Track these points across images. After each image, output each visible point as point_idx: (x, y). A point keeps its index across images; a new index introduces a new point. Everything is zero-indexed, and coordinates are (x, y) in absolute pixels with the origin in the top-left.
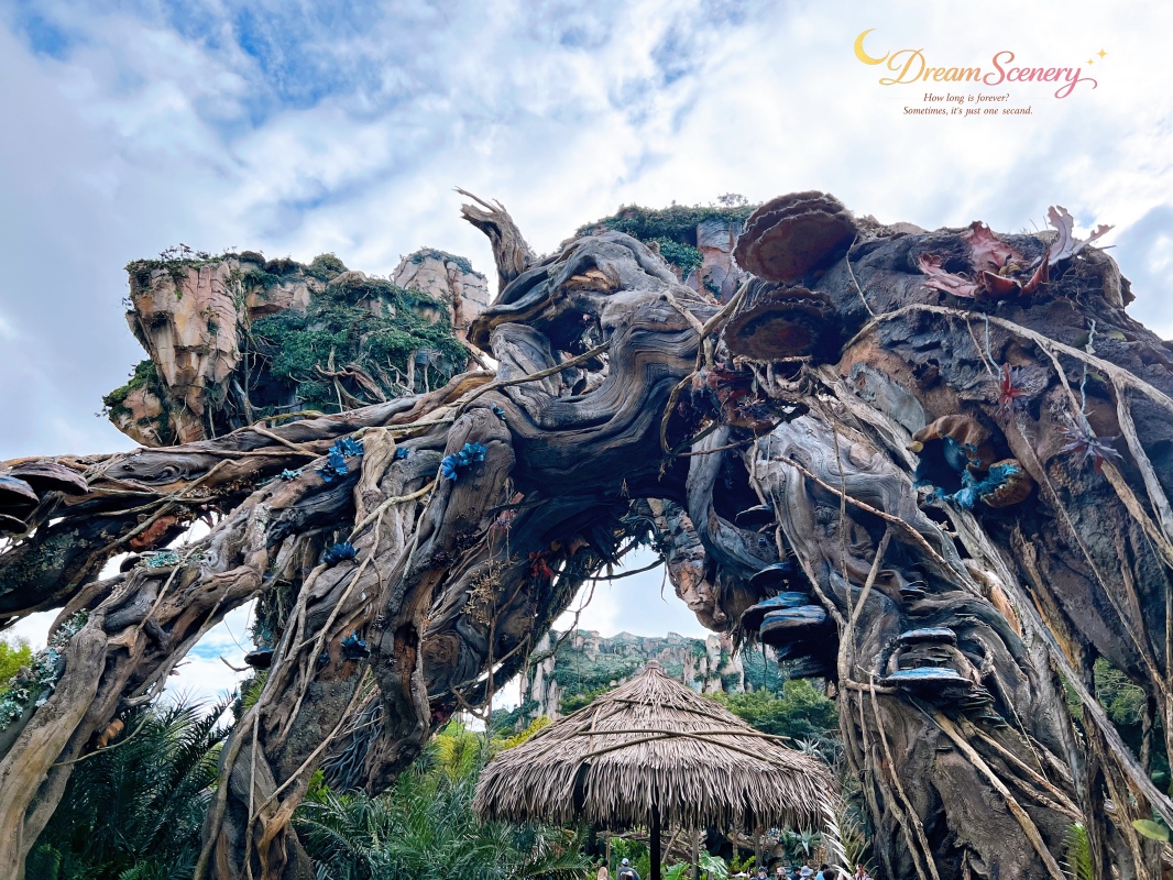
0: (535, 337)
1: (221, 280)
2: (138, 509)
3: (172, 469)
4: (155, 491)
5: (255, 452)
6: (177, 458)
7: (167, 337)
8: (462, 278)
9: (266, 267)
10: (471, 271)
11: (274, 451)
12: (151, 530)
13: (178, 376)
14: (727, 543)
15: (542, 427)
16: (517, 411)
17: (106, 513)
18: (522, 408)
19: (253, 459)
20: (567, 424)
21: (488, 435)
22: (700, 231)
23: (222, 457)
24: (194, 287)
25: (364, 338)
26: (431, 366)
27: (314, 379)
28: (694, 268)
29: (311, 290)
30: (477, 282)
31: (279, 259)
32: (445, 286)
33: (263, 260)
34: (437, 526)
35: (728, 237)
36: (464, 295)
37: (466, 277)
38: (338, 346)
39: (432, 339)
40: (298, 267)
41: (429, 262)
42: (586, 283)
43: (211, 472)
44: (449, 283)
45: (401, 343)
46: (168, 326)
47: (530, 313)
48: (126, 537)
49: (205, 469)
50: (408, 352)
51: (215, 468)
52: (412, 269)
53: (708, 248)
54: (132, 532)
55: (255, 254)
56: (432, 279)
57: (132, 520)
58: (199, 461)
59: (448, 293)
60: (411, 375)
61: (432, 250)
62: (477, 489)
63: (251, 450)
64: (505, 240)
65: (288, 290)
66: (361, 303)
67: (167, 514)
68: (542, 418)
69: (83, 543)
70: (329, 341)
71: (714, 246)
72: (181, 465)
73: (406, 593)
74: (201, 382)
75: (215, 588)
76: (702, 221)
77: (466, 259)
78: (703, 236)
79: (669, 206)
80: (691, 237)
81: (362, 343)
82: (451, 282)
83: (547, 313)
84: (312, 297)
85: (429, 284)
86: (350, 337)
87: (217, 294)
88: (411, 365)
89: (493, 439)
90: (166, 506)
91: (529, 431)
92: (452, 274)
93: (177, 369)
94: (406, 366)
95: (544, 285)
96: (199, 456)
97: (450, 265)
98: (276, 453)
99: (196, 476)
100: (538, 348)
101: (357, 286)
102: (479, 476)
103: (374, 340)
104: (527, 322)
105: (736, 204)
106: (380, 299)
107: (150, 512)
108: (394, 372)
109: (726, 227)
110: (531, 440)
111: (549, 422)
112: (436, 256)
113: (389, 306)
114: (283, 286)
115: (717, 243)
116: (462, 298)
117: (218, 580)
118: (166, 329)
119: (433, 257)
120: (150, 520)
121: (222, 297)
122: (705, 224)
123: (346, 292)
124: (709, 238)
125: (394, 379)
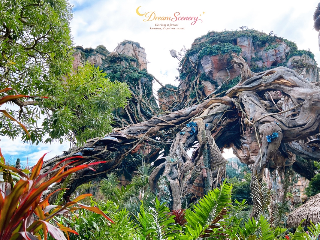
0: (256, 95)
1: (79, 57)
2: (133, 142)
3: (140, 131)
4: (137, 137)
5: (158, 124)
6: (140, 128)
8: (137, 49)
9: (84, 51)
10: (140, 47)
11: (163, 124)
12: (137, 148)
14: (296, 147)
15: (289, 127)
16: (280, 122)
17: (125, 144)
18: (281, 122)
19: (158, 127)
20: (295, 126)
21: (277, 130)
22: (239, 40)
23: (151, 127)
25: (125, 75)
26: (145, 83)
28: (240, 53)
29: (102, 59)
30: (142, 50)
31: (88, 48)
32: (133, 53)
33: (83, 48)
34: (266, 153)
35: (248, 42)
36: (139, 55)
37: (139, 49)
38: (117, 78)
39: (144, 74)
40: (94, 50)
41: (127, 45)
42: (280, 83)
43: (149, 131)
44: (134, 52)
45: (137, 77)
47: (254, 88)
48: (131, 150)
49: (147, 130)
50: (139, 79)
51: (150, 130)
52: (122, 47)
53: (242, 46)
54: (132, 149)
55: (80, 47)
56: (129, 50)
57: (131, 146)
58: (145, 128)
59: (134, 55)
60: (140, 87)
61: (128, 41)
62: (276, 144)
63: (157, 124)
64: (245, 68)
65: (93, 58)
66: (118, 62)
67: (140, 143)
68: (289, 124)
69: (119, 152)
70: (114, 77)
71: (244, 45)
72: (141, 129)
73: (260, 170)
75: (186, 167)
76: (239, 37)
77: (138, 43)
78: (240, 42)
79: (224, 31)
80: (235, 42)
81: (124, 77)
82: (134, 51)
83: (259, 88)
84: (102, 61)
85: (128, 52)
86: (121, 75)
87: (79, 63)
88: (140, 83)
89: (279, 131)
90: (140, 141)
91: (286, 128)
92: (134, 48)
94: (138, 83)
95: (260, 81)
96: (145, 127)
97: (134, 45)
98: (164, 125)
99: (145, 132)
100: (257, 98)
101: (116, 57)
102: (276, 141)
103: (128, 76)
104: (253, 91)
105: (245, 29)
106: (124, 61)
107: (136, 143)
108: (135, 86)
109: (247, 39)
110: (286, 130)
111: (291, 126)
112: (130, 42)
113: (127, 63)
114: (91, 57)
115: (245, 44)
116: (138, 56)
117: (186, 165)
119: (128, 43)
120: (136, 145)
121: (80, 63)
122: (240, 38)
123: (113, 59)
124: (242, 42)
125: (135, 88)
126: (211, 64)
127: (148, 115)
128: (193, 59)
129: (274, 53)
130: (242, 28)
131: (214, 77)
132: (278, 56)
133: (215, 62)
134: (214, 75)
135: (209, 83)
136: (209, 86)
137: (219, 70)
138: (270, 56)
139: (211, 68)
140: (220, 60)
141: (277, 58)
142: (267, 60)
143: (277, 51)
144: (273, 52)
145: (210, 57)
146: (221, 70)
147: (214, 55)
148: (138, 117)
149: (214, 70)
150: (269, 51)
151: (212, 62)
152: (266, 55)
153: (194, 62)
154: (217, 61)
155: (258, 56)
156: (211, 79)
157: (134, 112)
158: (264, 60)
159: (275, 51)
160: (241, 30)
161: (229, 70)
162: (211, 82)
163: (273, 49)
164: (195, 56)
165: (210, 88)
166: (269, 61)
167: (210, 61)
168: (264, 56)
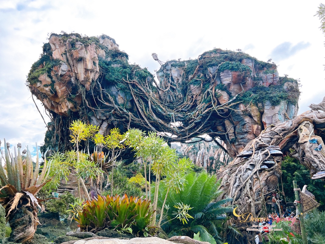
1: (95, 48)
5: (275, 137)
7: (81, 65)
8: (114, 45)
11: (278, 136)
13: (85, 78)
24: (90, 50)
26: (150, 82)
27: (122, 83)
35: (252, 64)
38: (128, 73)
41: (106, 39)
46: (82, 62)
50: (146, 78)
56: (108, 45)
60: (147, 85)
66: (119, 57)
74: (91, 81)
81: (134, 74)
82: (111, 46)
84: (105, 53)
86: (133, 71)
87: (95, 52)
88: (147, 82)
92: (112, 43)
93: (85, 76)
97: (111, 41)
103: (139, 73)
108: (144, 83)
109: (252, 61)
118: (81, 62)
122: (246, 59)
123: (115, 53)
124: (248, 63)
125: (144, 86)
126: (231, 77)
127: (158, 112)
128: (211, 70)
129: (272, 77)
130: (238, 50)
131: (230, 89)
132: (275, 80)
133: (234, 76)
134: (231, 87)
135: (226, 93)
136: (225, 95)
137: (235, 83)
138: (269, 78)
139: (231, 81)
140: (239, 76)
141: (273, 81)
142: (266, 81)
143: (274, 76)
144: (272, 75)
145: (231, 72)
146: (236, 84)
147: (235, 71)
148: (147, 113)
149: (232, 83)
150: (268, 75)
151: (232, 76)
152: (265, 77)
153: (212, 73)
154: (236, 77)
155: (259, 77)
156: (227, 90)
157: (143, 107)
158: (264, 81)
159: (273, 75)
160: (238, 52)
161: (242, 85)
162: (227, 92)
163: (272, 73)
164: (214, 68)
165: (226, 97)
166: (268, 82)
167: (231, 75)
168: (264, 78)
